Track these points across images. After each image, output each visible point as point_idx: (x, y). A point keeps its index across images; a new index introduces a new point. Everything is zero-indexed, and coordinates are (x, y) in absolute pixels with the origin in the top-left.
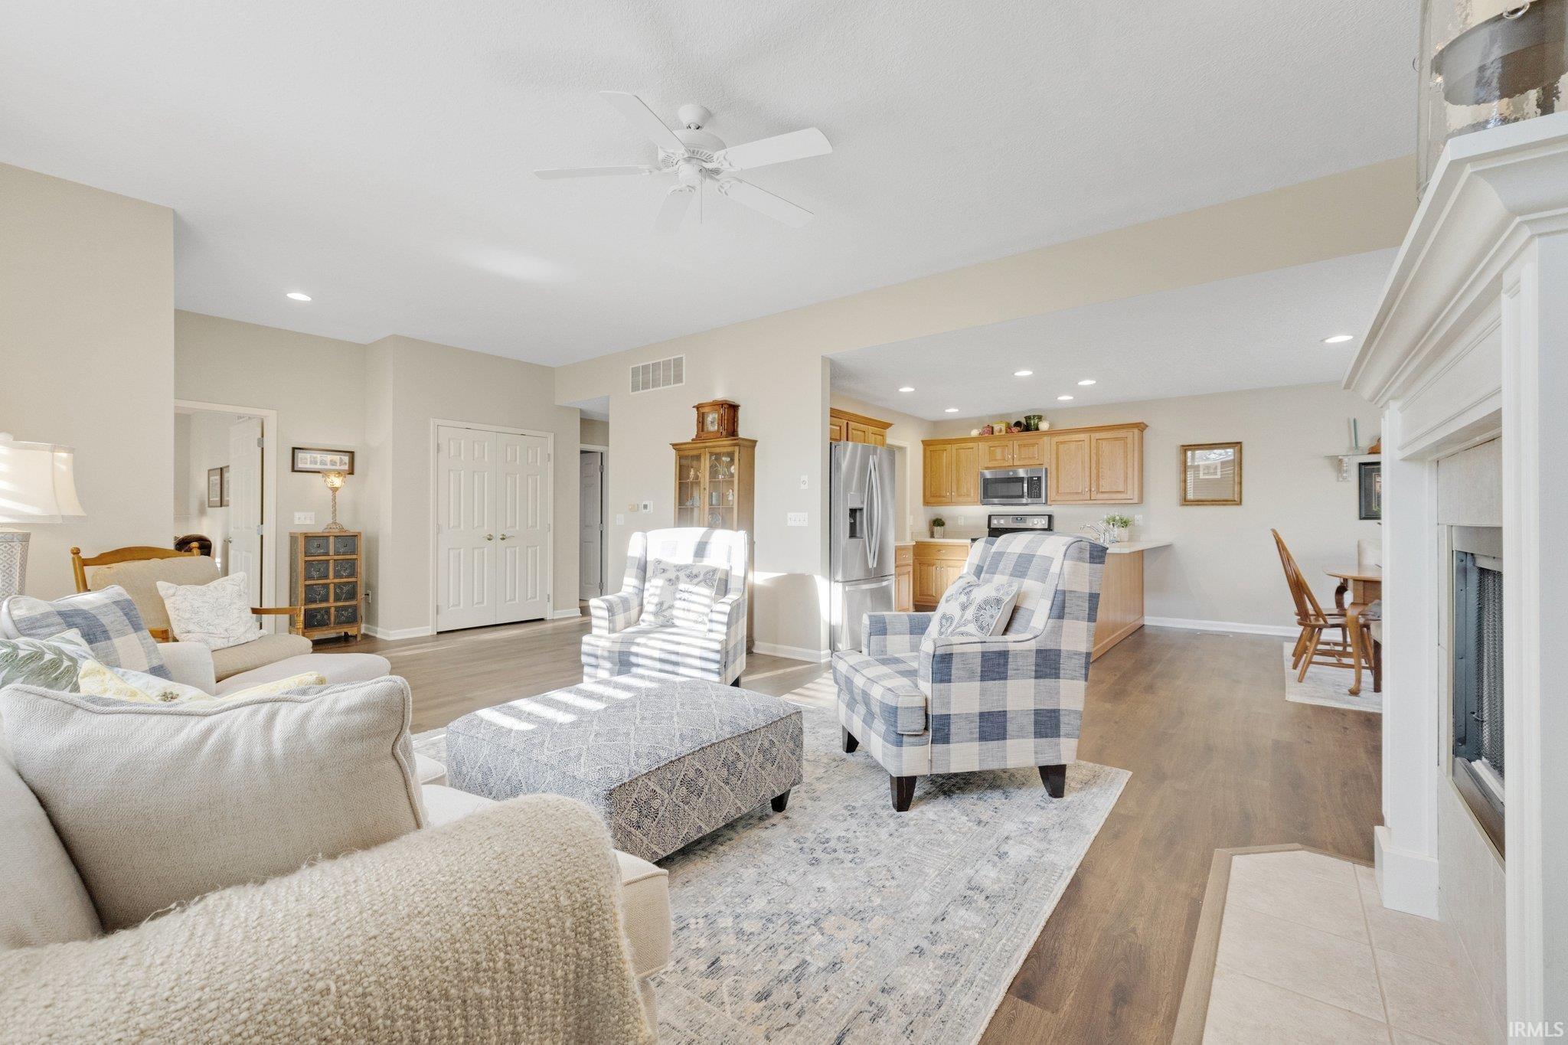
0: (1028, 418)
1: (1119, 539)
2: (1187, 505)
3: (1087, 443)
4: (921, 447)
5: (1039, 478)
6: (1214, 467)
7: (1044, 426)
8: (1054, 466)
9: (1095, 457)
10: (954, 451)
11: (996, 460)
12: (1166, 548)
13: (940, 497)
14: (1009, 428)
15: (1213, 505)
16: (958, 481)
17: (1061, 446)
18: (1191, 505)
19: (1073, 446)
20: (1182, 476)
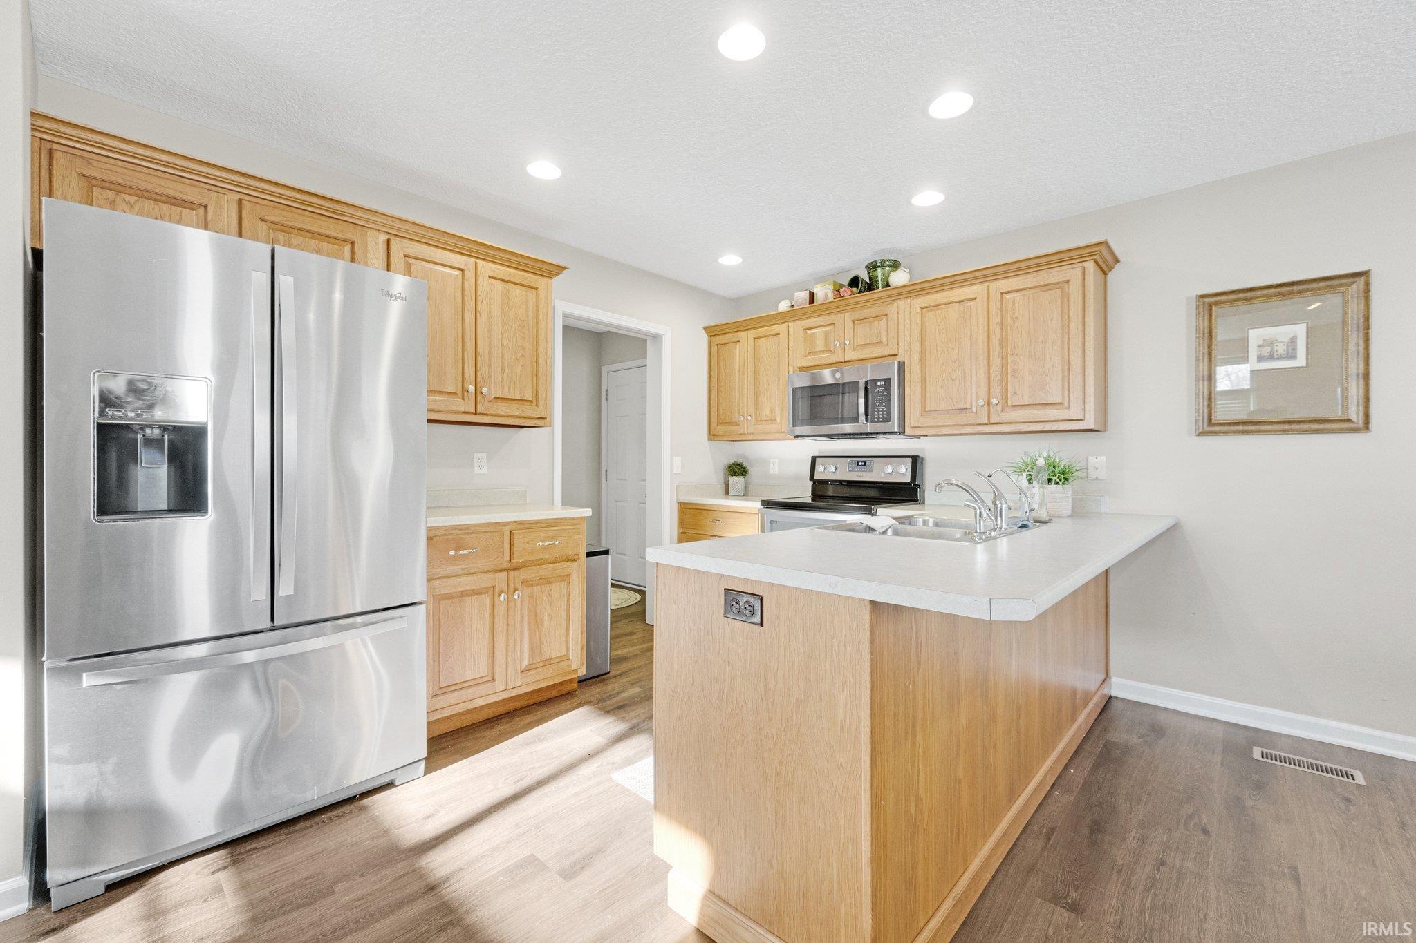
0: (872, 267)
1: (1043, 515)
2: (1215, 433)
3: (980, 306)
4: (704, 337)
5: (888, 382)
6: (1286, 340)
7: (899, 278)
8: (916, 357)
9: (998, 330)
10: (751, 342)
11: (816, 353)
12: (1171, 535)
13: (731, 424)
14: (838, 289)
15: (1285, 432)
16: (757, 394)
17: (929, 315)
18: (1225, 433)
19: (953, 312)
20: (1204, 367)
